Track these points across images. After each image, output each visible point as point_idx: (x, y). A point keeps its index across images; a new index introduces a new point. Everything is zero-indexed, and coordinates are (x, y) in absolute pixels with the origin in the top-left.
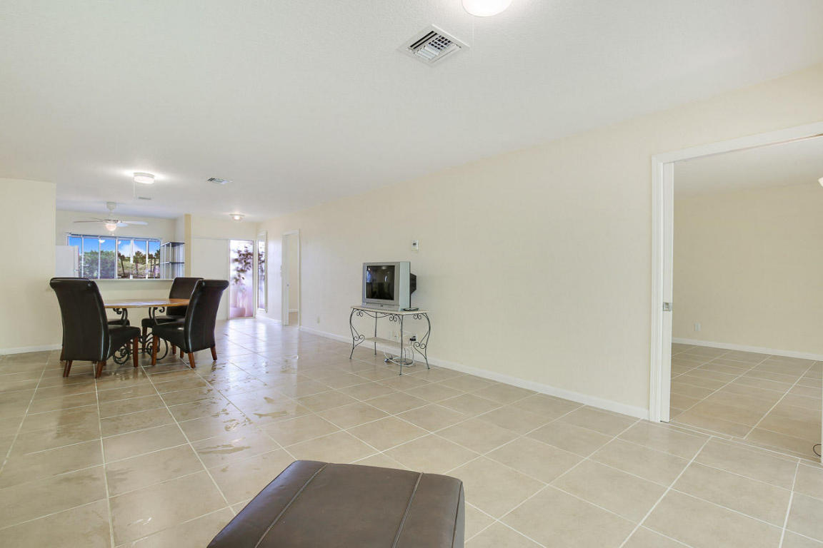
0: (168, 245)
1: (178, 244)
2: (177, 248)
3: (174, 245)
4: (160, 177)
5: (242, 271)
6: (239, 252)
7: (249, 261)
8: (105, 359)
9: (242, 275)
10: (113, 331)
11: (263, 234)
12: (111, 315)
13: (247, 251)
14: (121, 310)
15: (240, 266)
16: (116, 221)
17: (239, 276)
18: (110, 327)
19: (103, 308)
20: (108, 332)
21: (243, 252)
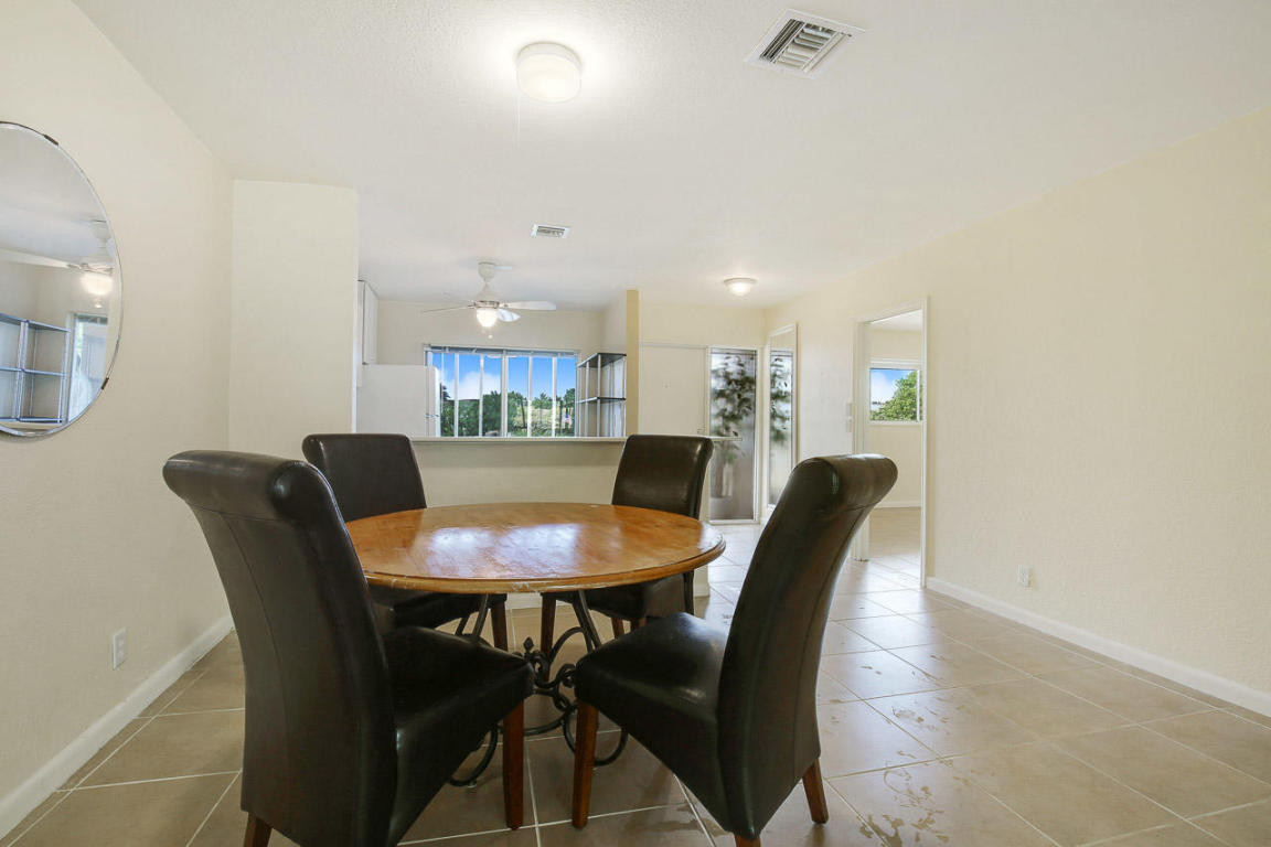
1: (614, 357)
2: (610, 365)
3: (606, 359)
5: (733, 417)
6: (727, 376)
7: (746, 395)
9: (732, 425)
13: (743, 373)
15: (729, 408)
16: (495, 304)
21: (735, 376)
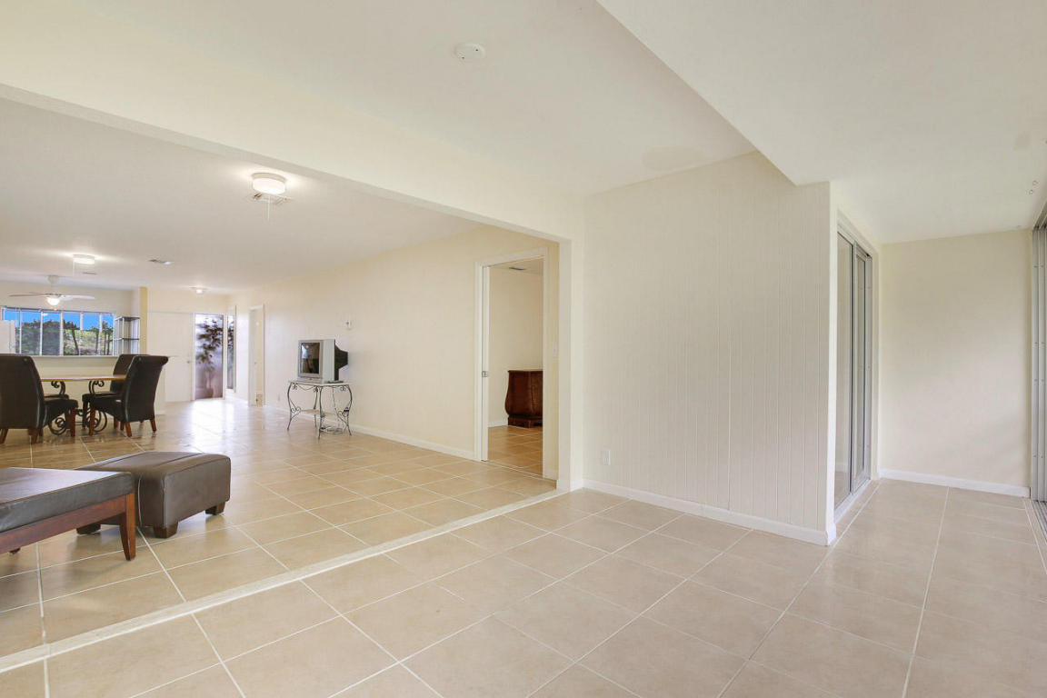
0: (121, 320)
1: (134, 319)
2: (132, 322)
3: (129, 320)
4: (100, 258)
5: (210, 348)
6: (206, 327)
7: (218, 337)
8: (41, 427)
9: (211, 353)
10: (47, 403)
11: (233, 308)
12: (48, 390)
13: (215, 326)
14: (58, 384)
15: (208, 343)
16: (58, 295)
17: (206, 353)
18: (46, 399)
19: (39, 382)
20: (43, 404)
21: (211, 328)
